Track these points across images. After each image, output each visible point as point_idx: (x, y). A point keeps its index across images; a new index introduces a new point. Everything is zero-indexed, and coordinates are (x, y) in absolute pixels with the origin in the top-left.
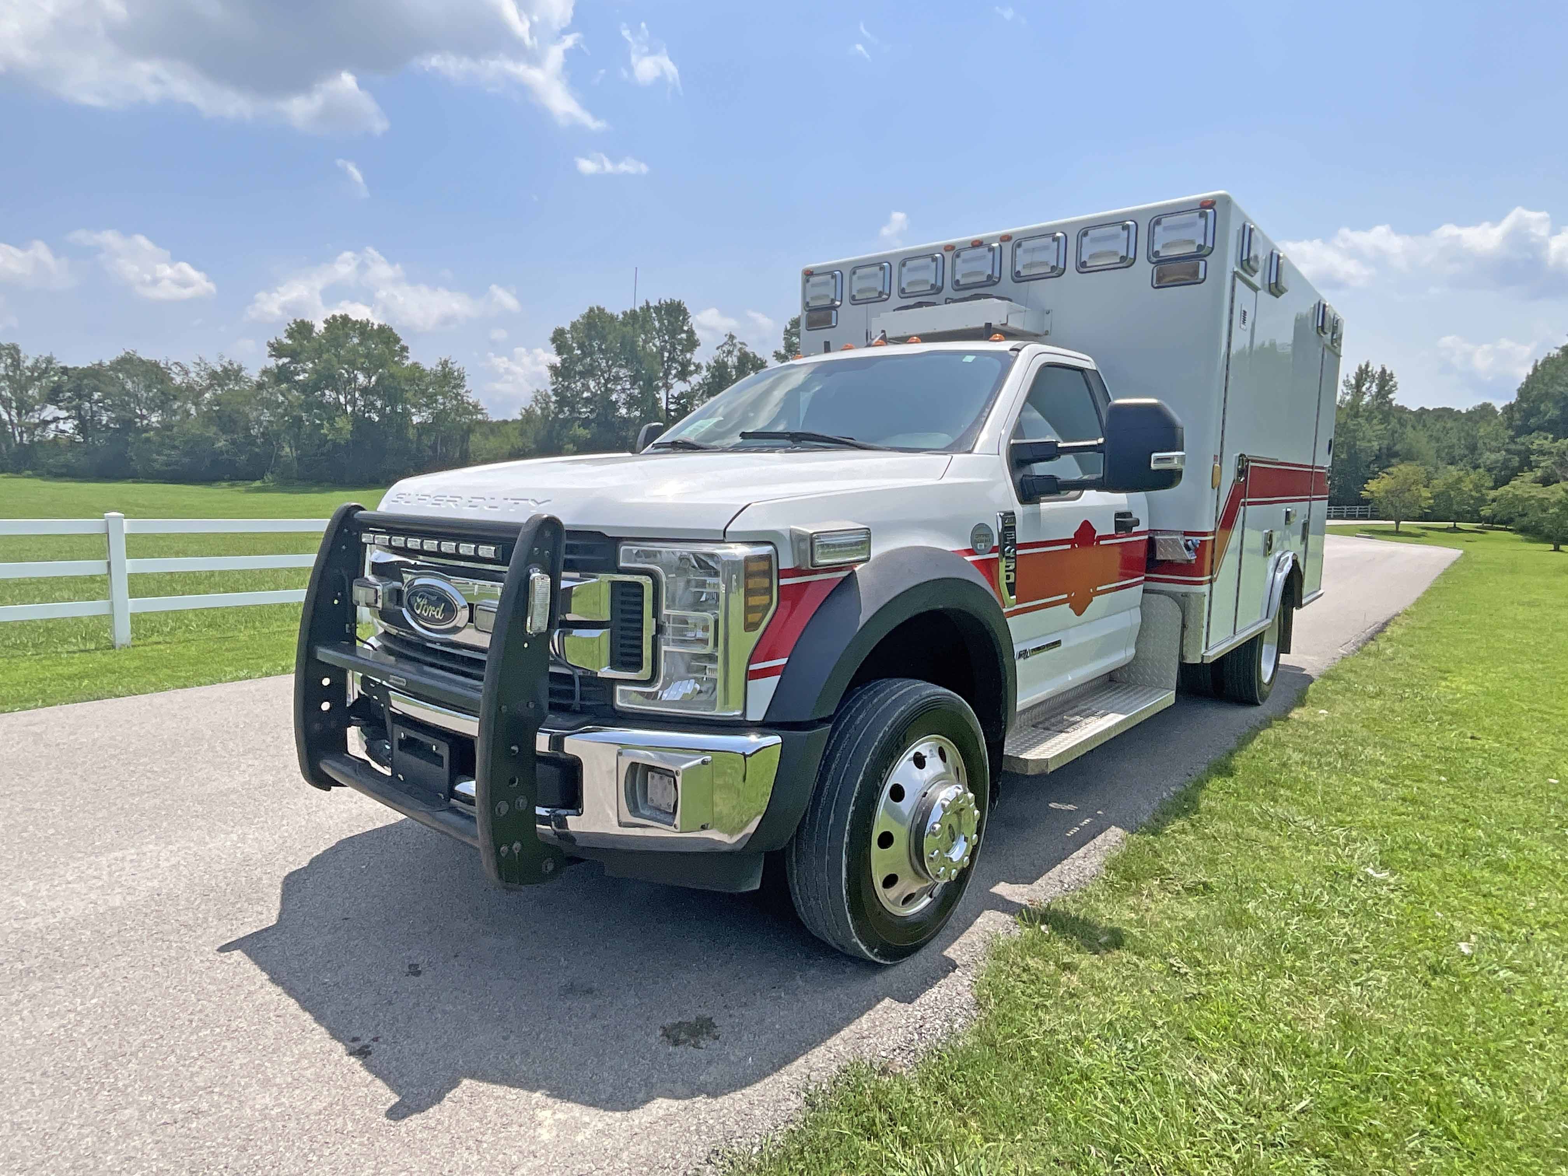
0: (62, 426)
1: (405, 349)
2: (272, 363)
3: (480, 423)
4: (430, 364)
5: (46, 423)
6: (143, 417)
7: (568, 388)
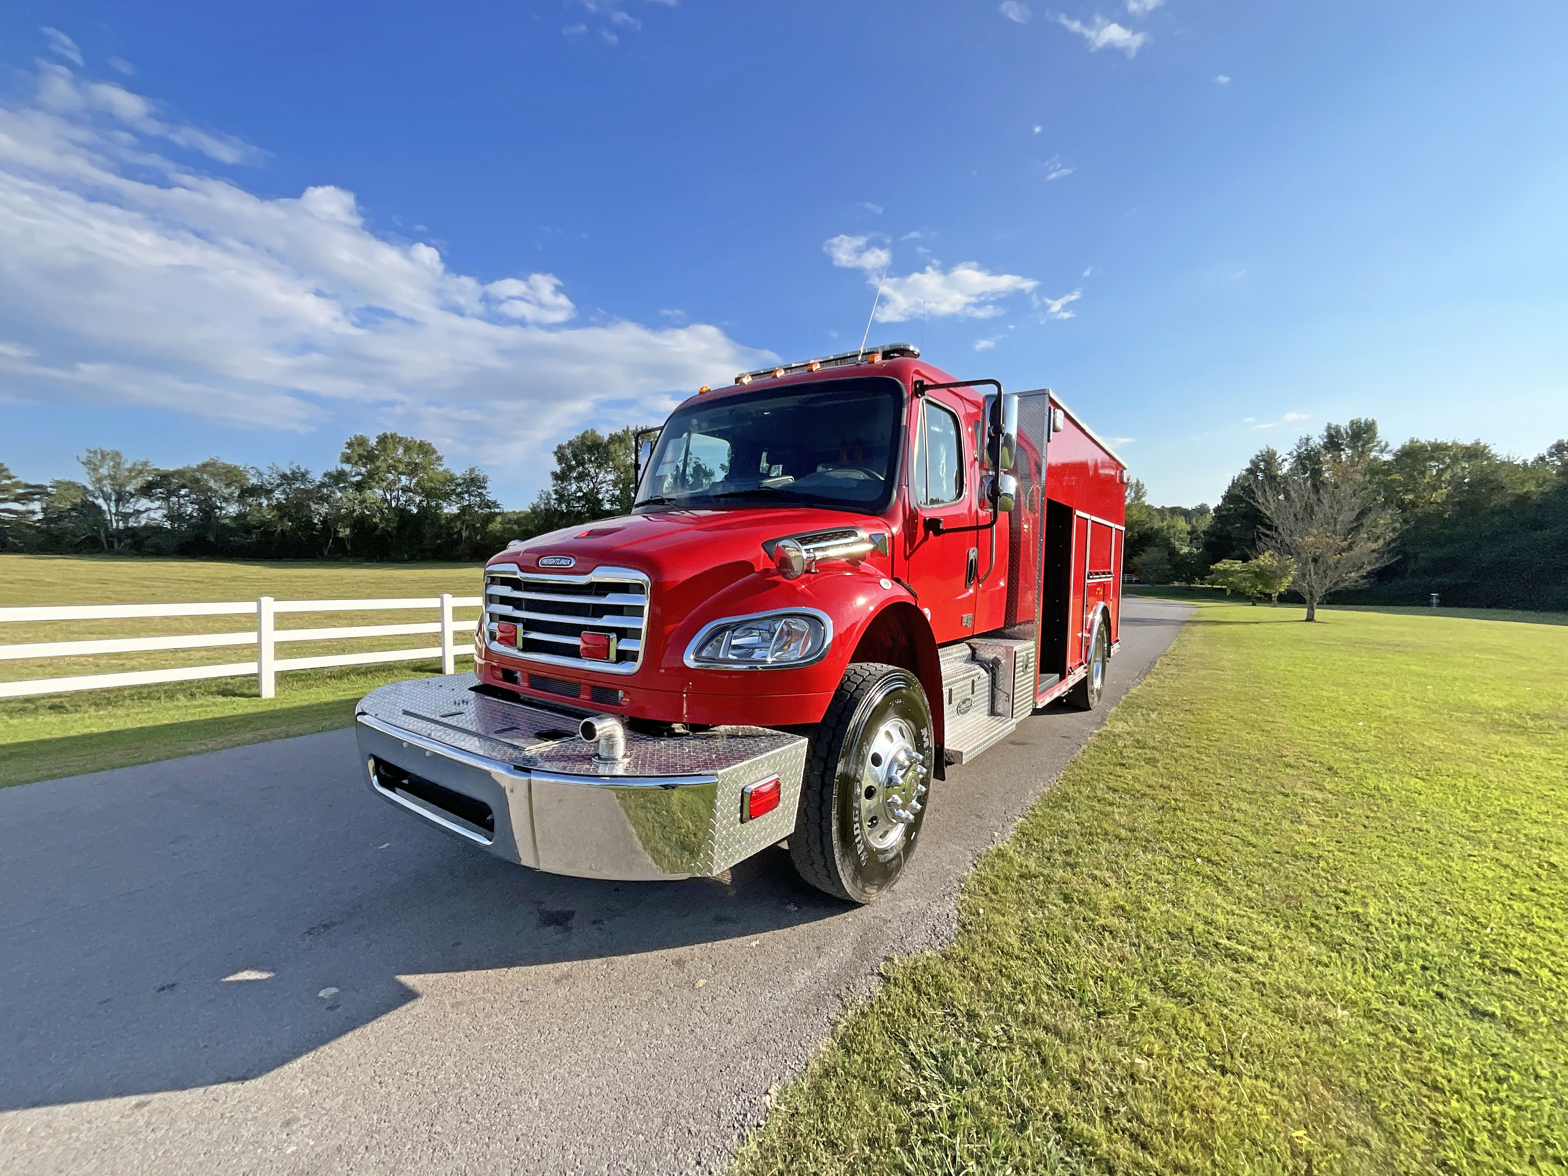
0: (152, 514)
1: (439, 459)
2: (334, 468)
3: (497, 514)
4: (459, 472)
5: (138, 512)
6: (221, 508)
7: (564, 488)
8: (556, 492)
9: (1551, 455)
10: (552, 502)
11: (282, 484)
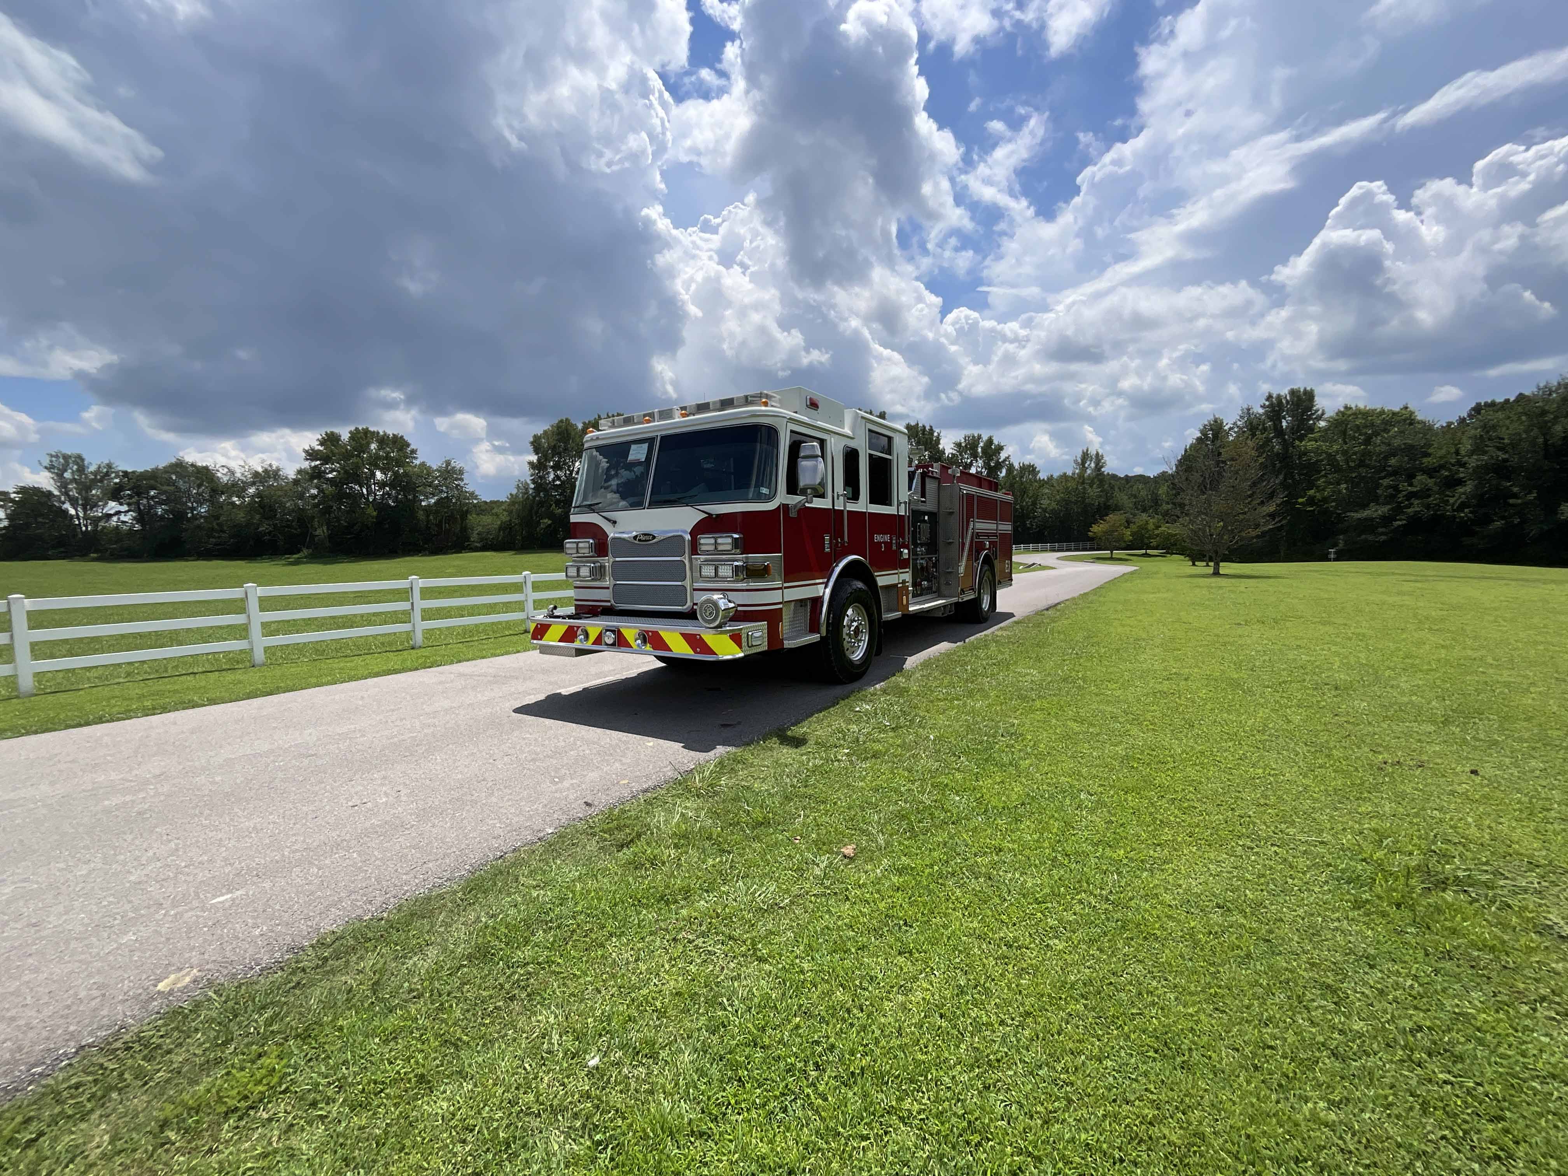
0: (123, 518)
1: (413, 452)
2: (306, 465)
3: (475, 506)
4: (435, 463)
5: (109, 516)
6: (193, 509)
9: (1470, 416)
10: (531, 491)
11: (253, 484)
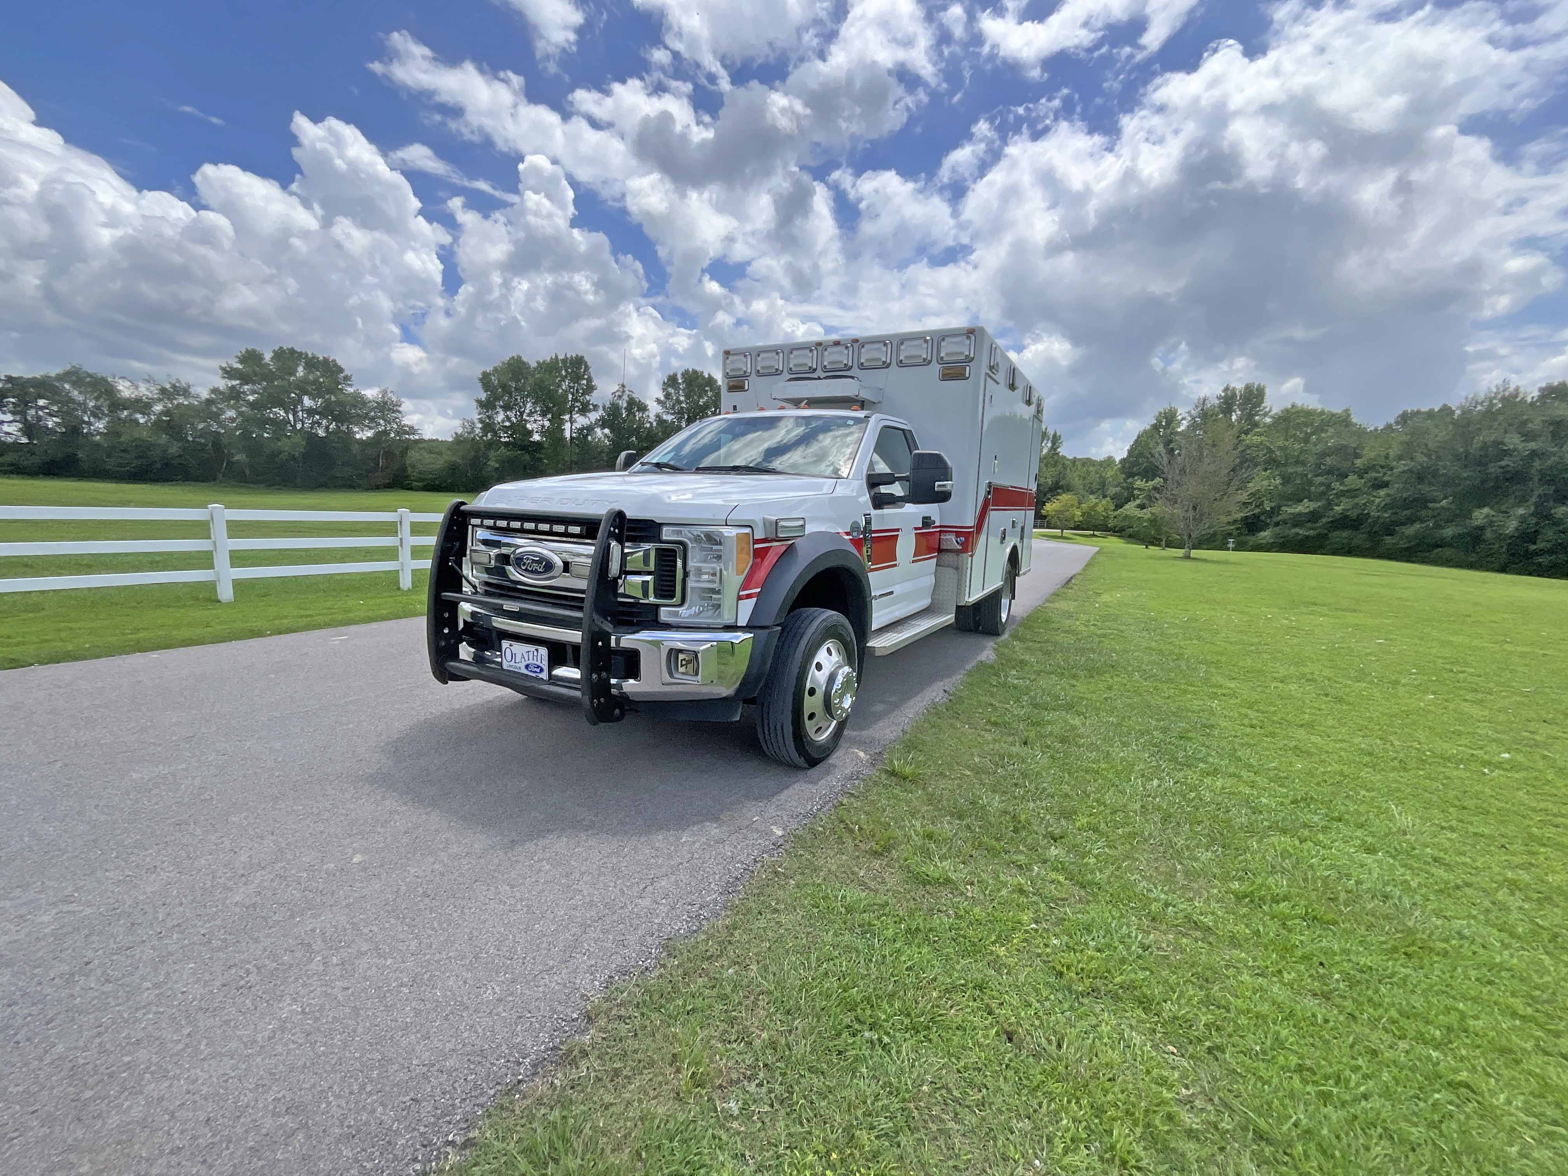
1: (347, 378)
2: (222, 384)
3: (416, 442)
4: (372, 394)
6: (89, 423)
7: (490, 417)
8: (481, 421)
10: (477, 431)
11: (160, 400)
